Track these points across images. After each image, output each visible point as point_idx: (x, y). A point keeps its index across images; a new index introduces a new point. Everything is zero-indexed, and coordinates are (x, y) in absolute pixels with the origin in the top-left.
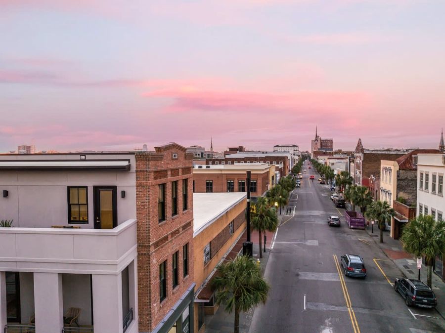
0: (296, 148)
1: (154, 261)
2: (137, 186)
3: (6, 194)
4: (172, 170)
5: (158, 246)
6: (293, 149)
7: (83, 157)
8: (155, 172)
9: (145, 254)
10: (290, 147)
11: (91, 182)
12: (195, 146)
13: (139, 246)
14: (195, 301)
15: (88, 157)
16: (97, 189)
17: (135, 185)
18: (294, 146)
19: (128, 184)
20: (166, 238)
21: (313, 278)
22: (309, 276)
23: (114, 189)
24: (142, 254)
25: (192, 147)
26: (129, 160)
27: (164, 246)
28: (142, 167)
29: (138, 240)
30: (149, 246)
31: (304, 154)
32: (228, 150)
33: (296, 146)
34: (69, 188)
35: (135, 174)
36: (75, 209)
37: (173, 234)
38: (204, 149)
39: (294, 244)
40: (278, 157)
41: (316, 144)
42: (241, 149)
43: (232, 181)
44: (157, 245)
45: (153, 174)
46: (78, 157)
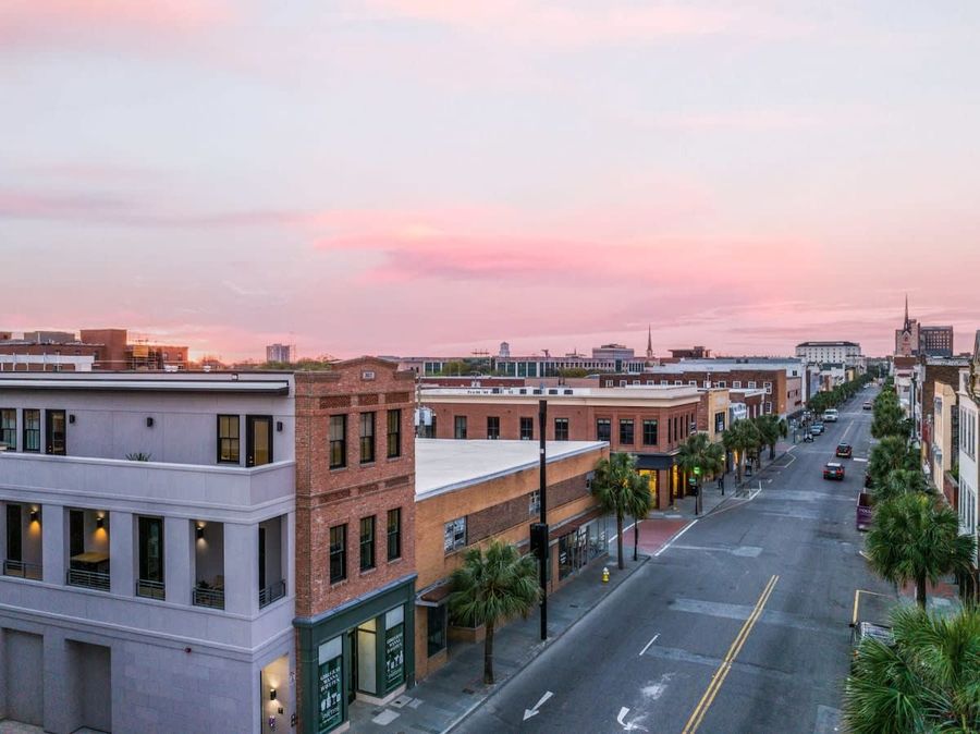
0: (852, 350)
1: (319, 520)
2: (296, 416)
3: (150, 422)
4: (360, 396)
5: (326, 501)
6: (844, 351)
7: (235, 377)
8: (322, 398)
9: (305, 509)
10: (837, 348)
11: (243, 409)
12: (611, 346)
13: (297, 497)
14: (417, 603)
15: (241, 377)
16: (250, 419)
17: (293, 414)
18: (847, 344)
19: (286, 412)
20: (347, 492)
21: (698, 611)
22: (694, 607)
23: (269, 418)
24: (300, 509)
25: (606, 347)
26: (287, 381)
27: (341, 502)
28: (303, 391)
29: (297, 489)
30: (310, 499)
31: (872, 363)
32: (670, 355)
33: (852, 345)
34: (219, 416)
35: (294, 401)
36: (226, 446)
37: (361, 489)
38: (632, 352)
39: (708, 551)
40: (759, 373)
41: (906, 339)
42: (697, 354)
43: (608, 422)
44: (325, 498)
45: (318, 400)
46: (229, 377)
